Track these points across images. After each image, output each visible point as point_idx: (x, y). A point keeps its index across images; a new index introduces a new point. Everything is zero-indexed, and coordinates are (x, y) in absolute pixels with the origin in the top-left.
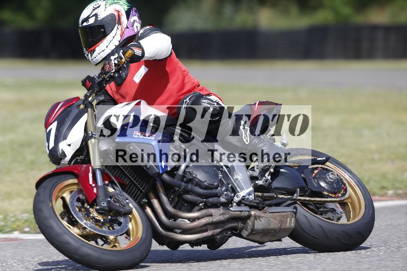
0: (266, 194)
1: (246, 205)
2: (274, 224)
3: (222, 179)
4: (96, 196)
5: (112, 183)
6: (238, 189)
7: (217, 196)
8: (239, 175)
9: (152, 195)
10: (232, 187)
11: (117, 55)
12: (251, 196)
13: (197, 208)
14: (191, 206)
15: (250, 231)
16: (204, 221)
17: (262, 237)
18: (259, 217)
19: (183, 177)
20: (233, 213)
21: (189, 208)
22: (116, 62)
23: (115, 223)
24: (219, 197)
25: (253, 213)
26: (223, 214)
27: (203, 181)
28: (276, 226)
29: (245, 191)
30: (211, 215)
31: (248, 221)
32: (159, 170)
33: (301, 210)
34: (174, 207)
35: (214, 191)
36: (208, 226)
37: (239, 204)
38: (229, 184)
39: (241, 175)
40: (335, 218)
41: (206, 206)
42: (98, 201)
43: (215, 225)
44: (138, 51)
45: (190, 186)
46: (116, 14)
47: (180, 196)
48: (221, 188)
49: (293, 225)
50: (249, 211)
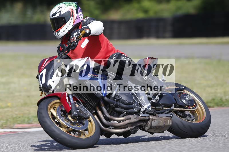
0: (157, 107)
1: (147, 113)
2: (162, 123)
3: (135, 99)
4: (71, 109)
5: (78, 102)
6: (143, 104)
7: (132, 108)
8: (142, 97)
9: (97, 108)
10: (139, 104)
11: (77, 33)
12: (149, 108)
13: (122, 115)
14: (119, 114)
15: (149, 127)
16: (126, 122)
17: (155, 130)
18: (154, 119)
19: (115, 98)
20: (141, 117)
21: (117, 115)
22: (77, 37)
23: (81, 124)
24: (134, 109)
25: (151, 117)
26: (136, 118)
27: (126, 100)
28: (163, 124)
29: (146, 106)
30: (130, 119)
31: (149, 122)
32: (103, 95)
33: (174, 115)
34: (110, 115)
35: (131, 106)
36: (128, 125)
37: (144, 112)
38: (138, 102)
39: (143, 97)
40: (191, 120)
41: (127, 114)
42: (72, 112)
43: (132, 124)
44: (87, 30)
45: (118, 103)
46: (71, 11)
47: (113, 109)
48: (134, 104)
49: (171, 124)
50: (149, 116)
